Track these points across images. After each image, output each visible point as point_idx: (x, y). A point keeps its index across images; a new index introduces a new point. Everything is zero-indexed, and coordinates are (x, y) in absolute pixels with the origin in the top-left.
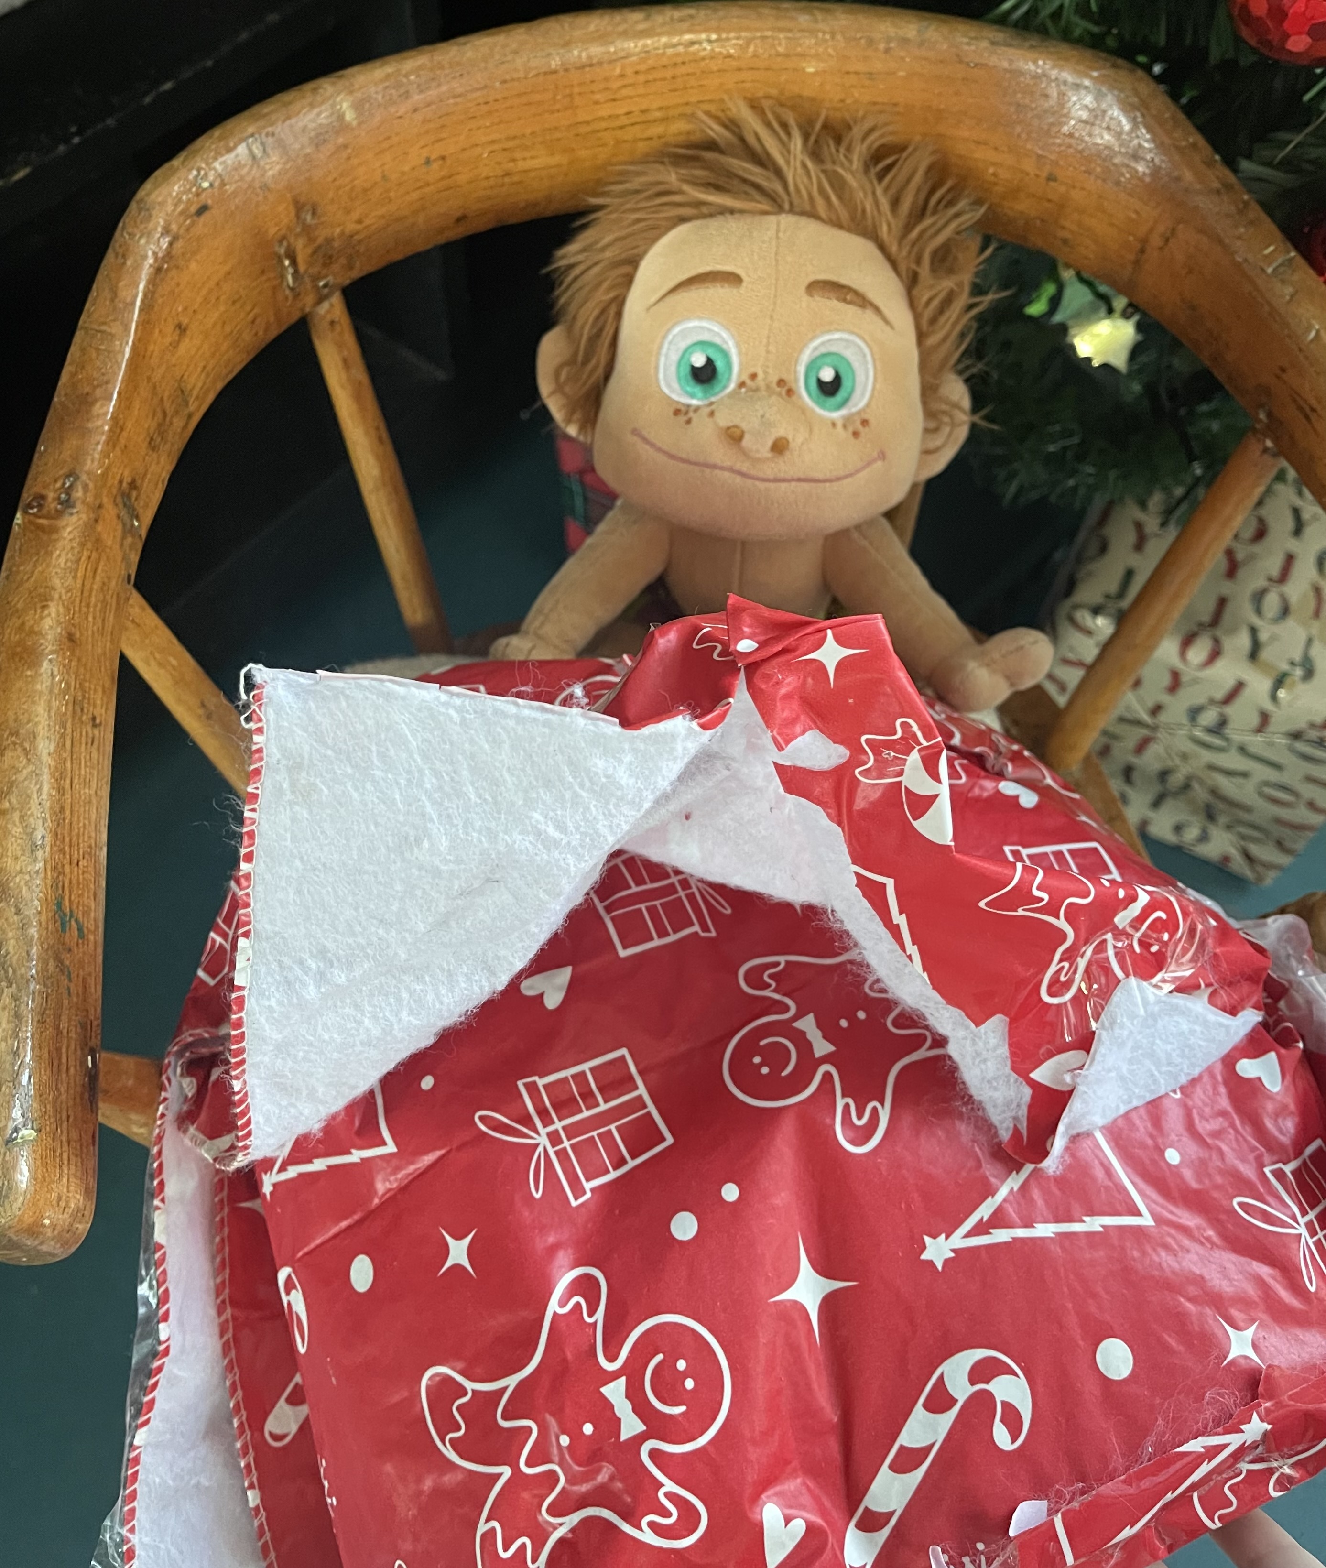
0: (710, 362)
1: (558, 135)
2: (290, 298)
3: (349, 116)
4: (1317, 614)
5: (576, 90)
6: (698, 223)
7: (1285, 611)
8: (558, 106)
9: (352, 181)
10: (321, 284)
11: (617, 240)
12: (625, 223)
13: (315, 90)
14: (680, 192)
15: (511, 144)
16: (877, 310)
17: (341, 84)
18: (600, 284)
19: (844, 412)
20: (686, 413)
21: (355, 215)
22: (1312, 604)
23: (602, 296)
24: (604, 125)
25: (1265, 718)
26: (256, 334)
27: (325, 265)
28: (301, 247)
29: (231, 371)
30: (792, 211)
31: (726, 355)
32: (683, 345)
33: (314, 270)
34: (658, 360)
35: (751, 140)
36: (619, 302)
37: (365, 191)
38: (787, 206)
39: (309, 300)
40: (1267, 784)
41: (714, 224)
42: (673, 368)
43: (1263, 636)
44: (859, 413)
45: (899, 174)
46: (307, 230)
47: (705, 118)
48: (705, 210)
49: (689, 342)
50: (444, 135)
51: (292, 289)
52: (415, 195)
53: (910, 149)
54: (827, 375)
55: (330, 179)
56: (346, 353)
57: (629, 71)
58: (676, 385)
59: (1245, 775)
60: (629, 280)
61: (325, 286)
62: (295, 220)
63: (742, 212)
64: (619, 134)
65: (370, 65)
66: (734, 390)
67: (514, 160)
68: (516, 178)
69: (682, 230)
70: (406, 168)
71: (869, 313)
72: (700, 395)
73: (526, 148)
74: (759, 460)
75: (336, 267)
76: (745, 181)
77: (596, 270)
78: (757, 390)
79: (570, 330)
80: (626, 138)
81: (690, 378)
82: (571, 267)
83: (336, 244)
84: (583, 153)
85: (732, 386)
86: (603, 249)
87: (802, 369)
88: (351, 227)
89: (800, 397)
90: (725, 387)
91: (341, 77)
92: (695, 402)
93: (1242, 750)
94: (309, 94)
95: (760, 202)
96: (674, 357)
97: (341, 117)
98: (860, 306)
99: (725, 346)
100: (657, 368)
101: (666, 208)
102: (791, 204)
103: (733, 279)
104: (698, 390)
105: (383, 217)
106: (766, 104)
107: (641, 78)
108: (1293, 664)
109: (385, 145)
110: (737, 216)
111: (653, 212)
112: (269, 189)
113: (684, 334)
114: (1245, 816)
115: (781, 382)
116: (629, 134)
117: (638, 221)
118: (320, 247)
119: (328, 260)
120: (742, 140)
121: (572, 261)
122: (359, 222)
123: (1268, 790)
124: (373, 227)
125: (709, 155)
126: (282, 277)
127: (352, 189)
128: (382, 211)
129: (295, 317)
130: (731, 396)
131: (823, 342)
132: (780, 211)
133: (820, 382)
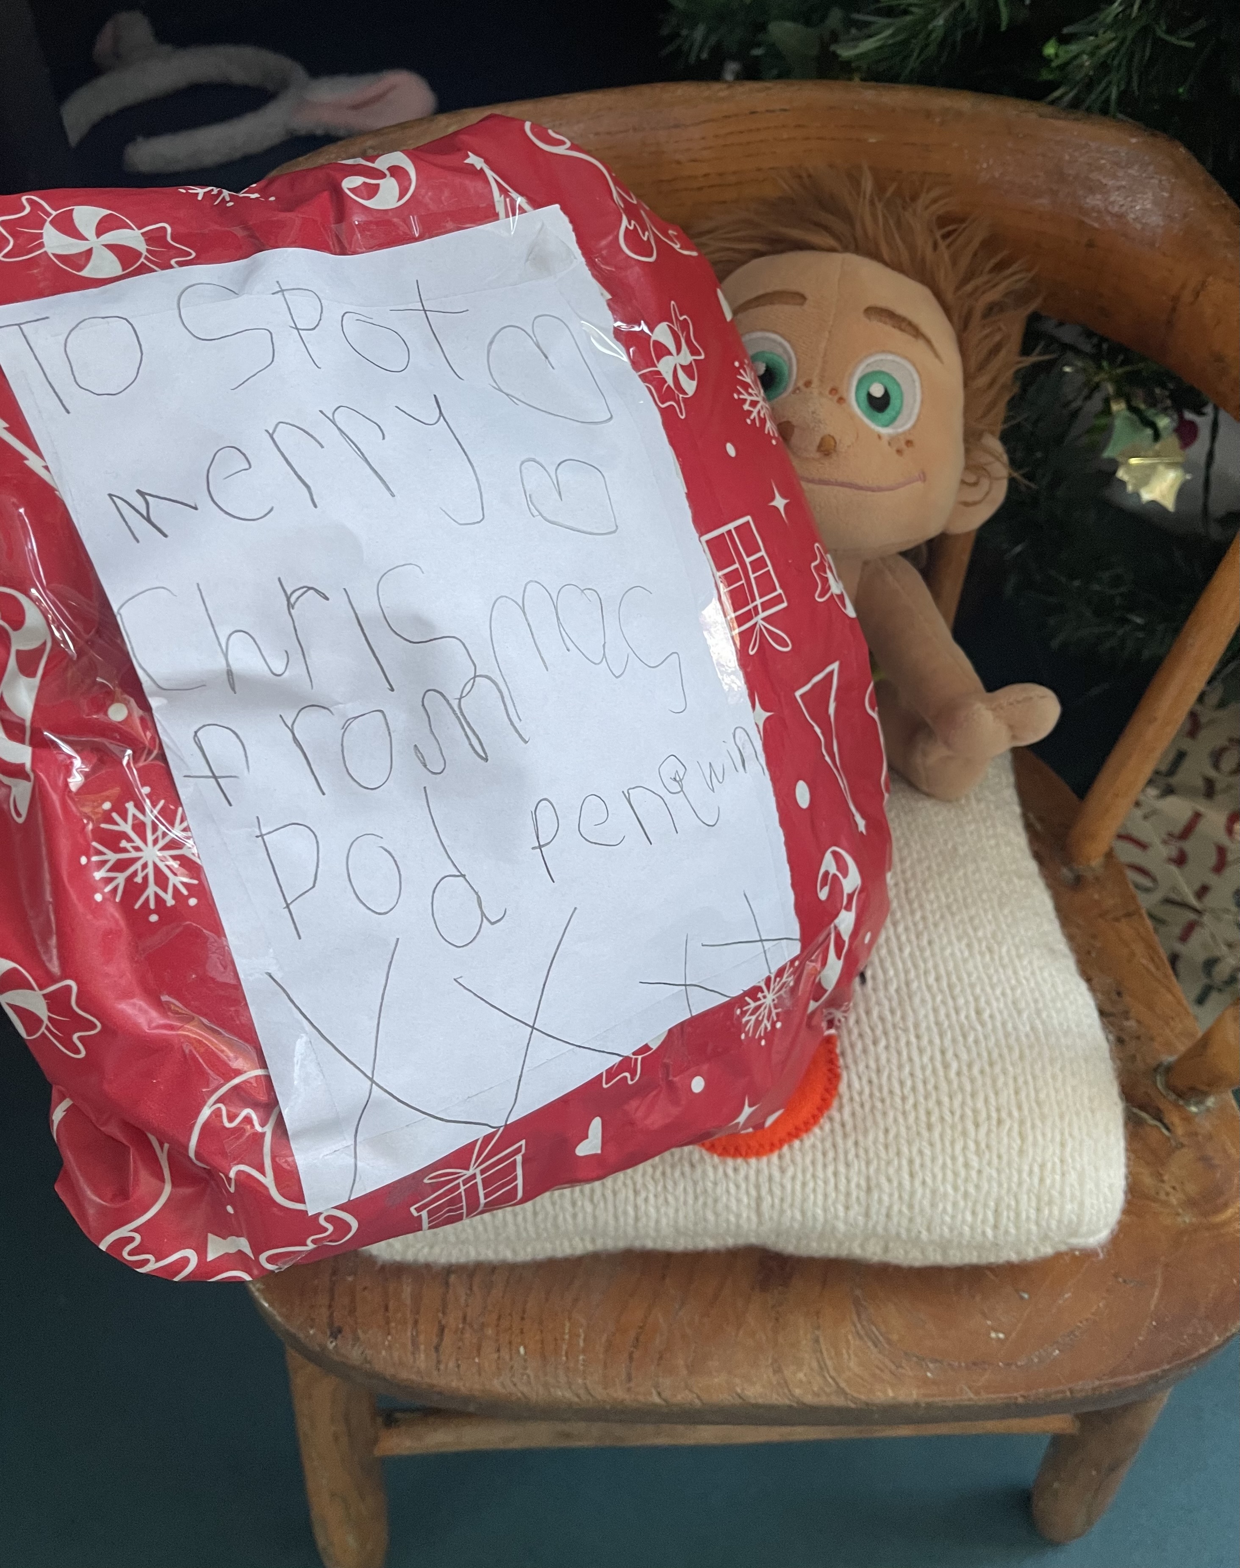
0: (769, 371)
16: (928, 342)
19: (890, 429)
24: (683, 185)
30: (855, 251)
31: (785, 364)
38: (852, 247)
44: (904, 433)
54: (877, 391)
66: (791, 394)
71: (921, 344)
74: (805, 458)
78: (810, 393)
85: (789, 391)
87: (854, 382)
89: (850, 406)
90: (781, 393)
98: (914, 337)
99: (785, 356)
102: (856, 245)
103: (799, 298)
113: (749, 343)
115: (834, 390)
130: (786, 399)
131: (875, 362)
132: (846, 249)
133: (870, 396)
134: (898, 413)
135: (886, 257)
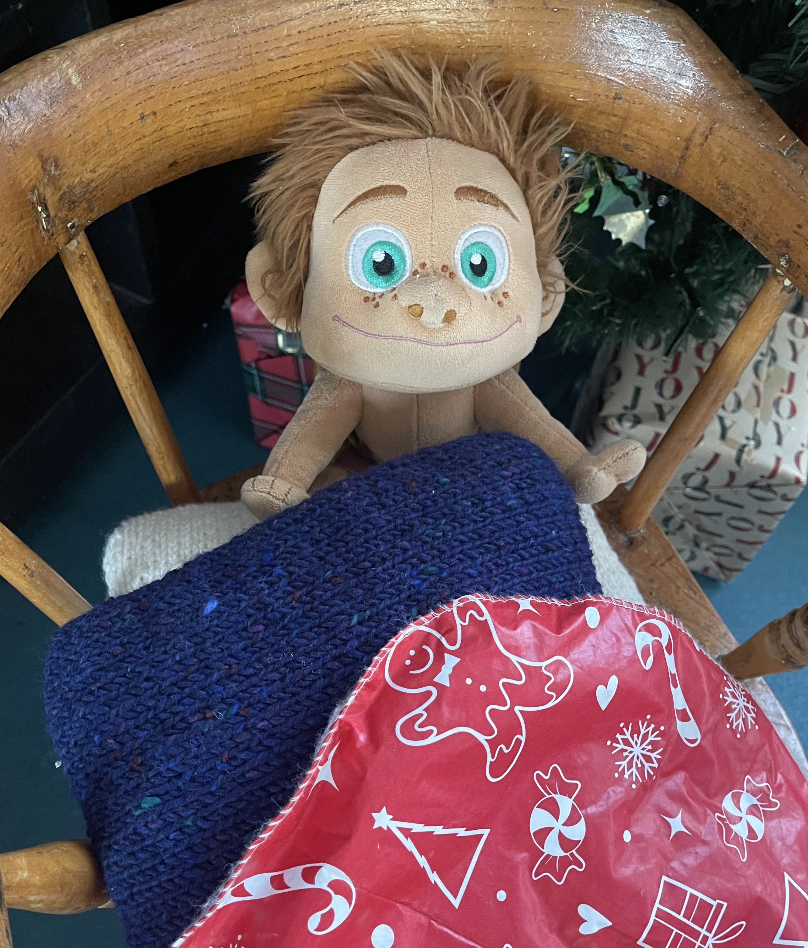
0: (387, 256)
1: (242, 89)
2: (46, 238)
3: (75, 80)
4: (758, 405)
5: (254, 51)
6: (365, 149)
7: (739, 404)
8: (241, 64)
9: (84, 137)
10: (69, 225)
11: (302, 168)
12: (309, 153)
13: (44, 59)
14: (349, 126)
15: (205, 99)
16: (506, 207)
17: (64, 53)
18: (292, 205)
19: (490, 288)
20: (374, 299)
21: (90, 166)
22: (755, 398)
23: (296, 214)
24: (277, 79)
25: (732, 475)
26: (23, 270)
27: (70, 210)
28: (49, 194)
29: (7, 302)
30: (434, 135)
31: (400, 251)
32: (366, 247)
33: (62, 214)
34: (347, 260)
35: (395, 82)
36: (309, 218)
37: (95, 145)
38: (431, 132)
39: (61, 239)
40: (733, 518)
41: (379, 148)
42: (360, 265)
43: (728, 423)
45: (508, 101)
46: (53, 180)
47: (356, 67)
48: (368, 139)
49: (370, 243)
50: (152, 94)
51: (47, 231)
52: (136, 146)
53: (513, 82)
54: (477, 260)
55: (65, 135)
56: (95, 281)
57: (294, 32)
58: (363, 279)
59: (719, 514)
60: (315, 200)
61: (73, 226)
62: (42, 172)
63: (397, 138)
64: (290, 85)
65: (86, 37)
66: (409, 277)
67: (211, 112)
68: (213, 128)
69: (352, 155)
70: (126, 124)
71: (501, 208)
72: (384, 284)
73: (218, 102)
74: (434, 330)
75: (79, 211)
76: (396, 114)
77: (287, 194)
78: (428, 275)
79: (272, 243)
80: (295, 89)
81: (373, 271)
82: (265, 195)
83: (77, 190)
84: (264, 104)
85: (408, 274)
86: (293, 177)
87: (458, 256)
88: (88, 176)
89: (460, 279)
90: (402, 276)
91: (63, 48)
92: (379, 290)
93: (718, 499)
94: (39, 63)
95: (411, 129)
96: (360, 257)
97: (68, 82)
98: (495, 205)
99: (398, 244)
100: (347, 266)
101: (339, 139)
102: (434, 130)
103: (399, 191)
104: (381, 280)
105: (111, 166)
106: (403, 52)
107: (304, 37)
108: (748, 438)
109: (107, 104)
110: (394, 141)
111: (328, 144)
112: (17, 146)
113: (365, 238)
114: (718, 541)
115: (445, 268)
116: (297, 85)
117: (318, 151)
118: (64, 194)
119: (73, 204)
120: (388, 83)
121: (265, 190)
122: (93, 171)
123: (734, 523)
124: (106, 174)
125: (364, 97)
126: (38, 221)
127: (85, 144)
128: (111, 161)
129: (51, 255)
130: (408, 282)
131: (471, 235)
132: (426, 135)
133: (472, 265)
134: (494, 273)
135: (459, 135)
